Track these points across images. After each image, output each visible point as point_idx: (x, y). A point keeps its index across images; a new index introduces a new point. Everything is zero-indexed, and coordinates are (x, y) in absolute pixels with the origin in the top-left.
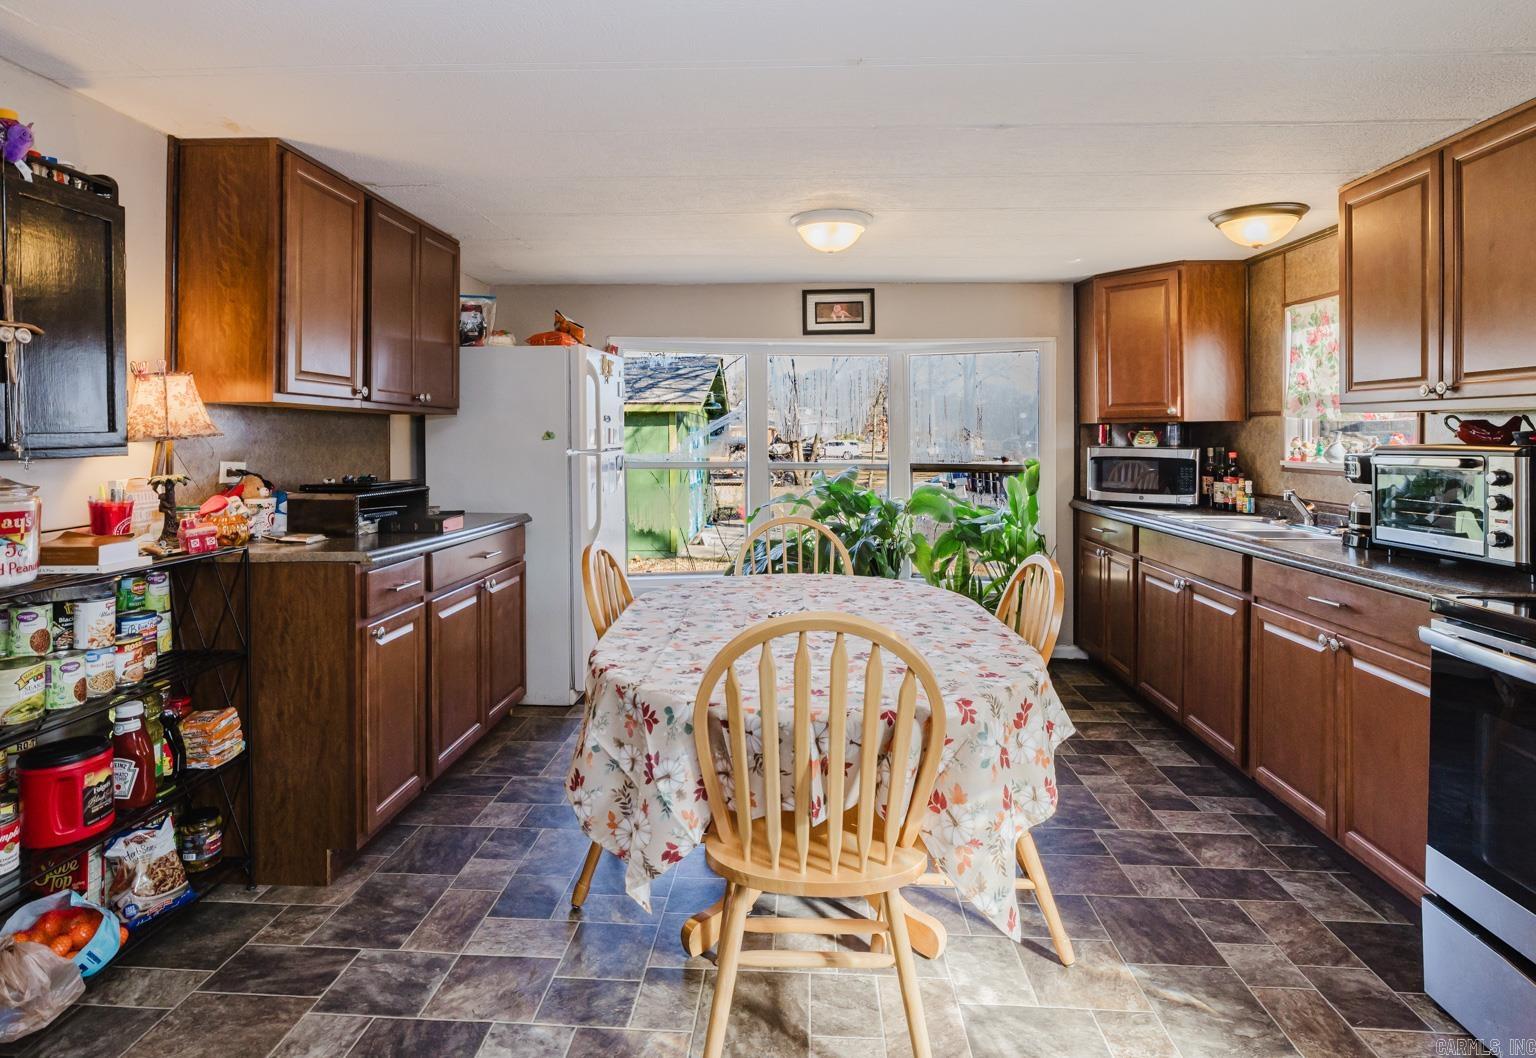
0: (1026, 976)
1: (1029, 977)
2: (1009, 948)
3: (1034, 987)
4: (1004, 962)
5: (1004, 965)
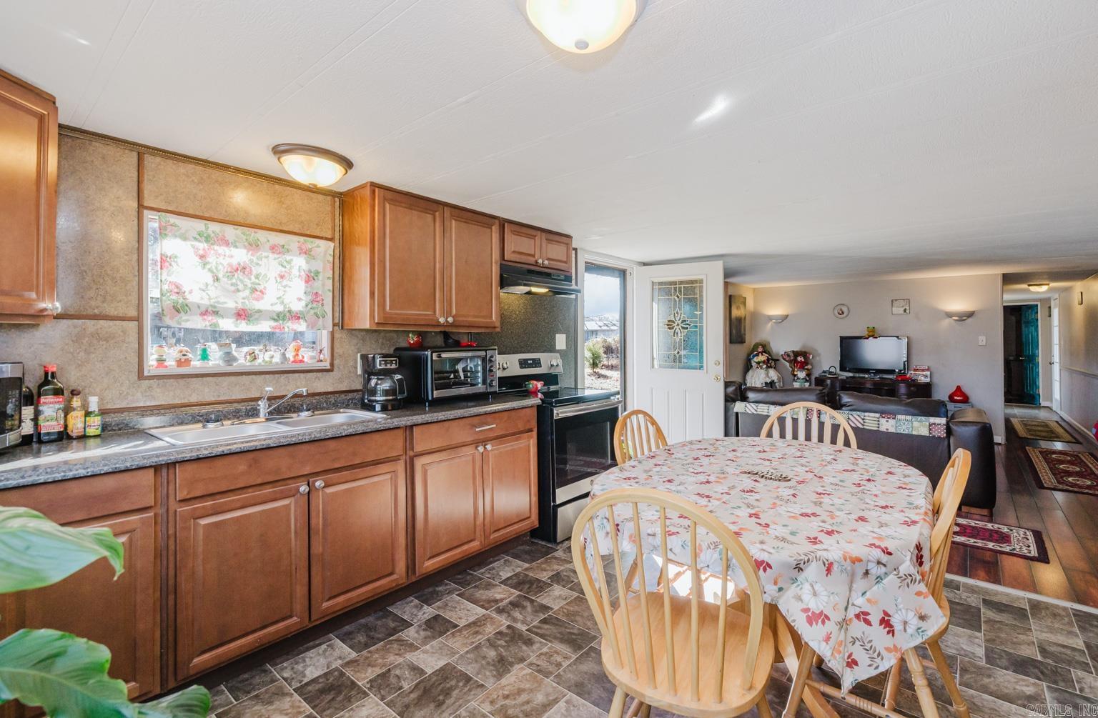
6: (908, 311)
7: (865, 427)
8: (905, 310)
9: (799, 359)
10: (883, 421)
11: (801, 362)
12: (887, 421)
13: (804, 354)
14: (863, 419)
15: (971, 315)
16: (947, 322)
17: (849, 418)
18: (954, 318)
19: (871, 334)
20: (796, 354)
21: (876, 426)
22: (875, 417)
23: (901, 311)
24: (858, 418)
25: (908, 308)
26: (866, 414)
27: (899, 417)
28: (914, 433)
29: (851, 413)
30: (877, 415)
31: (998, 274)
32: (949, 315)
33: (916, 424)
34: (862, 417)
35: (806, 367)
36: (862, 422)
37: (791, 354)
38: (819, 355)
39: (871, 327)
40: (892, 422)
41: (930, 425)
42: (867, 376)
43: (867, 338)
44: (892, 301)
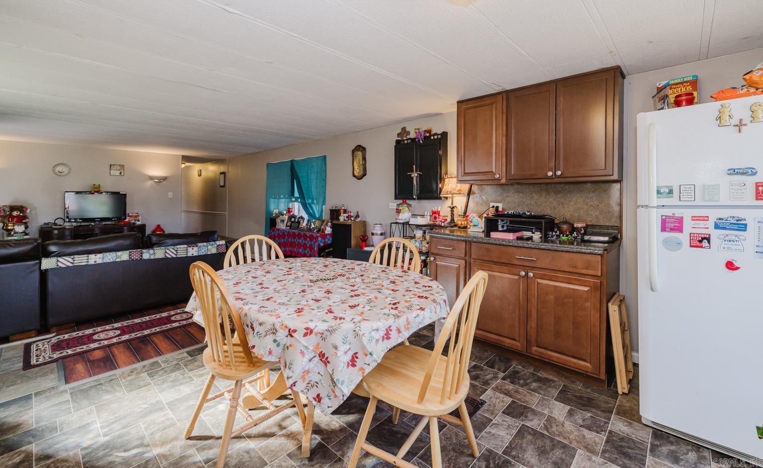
0: (207, 423)
1: (206, 423)
2: (216, 431)
3: (203, 420)
4: (217, 423)
5: (218, 422)
6: (122, 174)
7: (178, 256)
8: (121, 173)
9: (15, 213)
10: (190, 249)
11: (18, 216)
12: (193, 249)
13: (21, 209)
14: (176, 251)
15: (165, 179)
16: (150, 183)
17: (166, 252)
18: (155, 180)
19: (97, 190)
20: (13, 208)
21: (186, 253)
22: (184, 248)
23: (118, 173)
24: (172, 250)
25: (123, 172)
26: (178, 246)
27: (200, 244)
28: (209, 253)
29: (166, 248)
30: (185, 246)
31: (179, 155)
32: (151, 178)
33: (210, 247)
34: (176, 249)
35: (24, 221)
36: (175, 253)
37: (7, 209)
38: (35, 208)
39: (97, 184)
40: (196, 249)
41: (217, 246)
42: (93, 224)
43: (93, 194)
44: (110, 165)
